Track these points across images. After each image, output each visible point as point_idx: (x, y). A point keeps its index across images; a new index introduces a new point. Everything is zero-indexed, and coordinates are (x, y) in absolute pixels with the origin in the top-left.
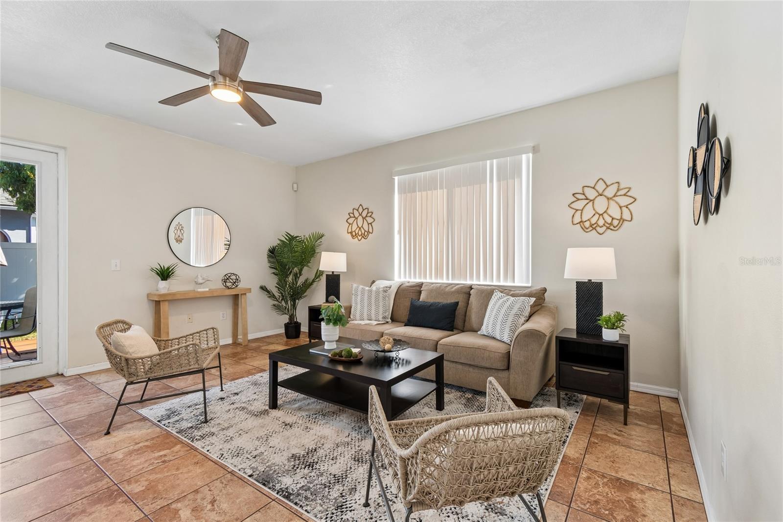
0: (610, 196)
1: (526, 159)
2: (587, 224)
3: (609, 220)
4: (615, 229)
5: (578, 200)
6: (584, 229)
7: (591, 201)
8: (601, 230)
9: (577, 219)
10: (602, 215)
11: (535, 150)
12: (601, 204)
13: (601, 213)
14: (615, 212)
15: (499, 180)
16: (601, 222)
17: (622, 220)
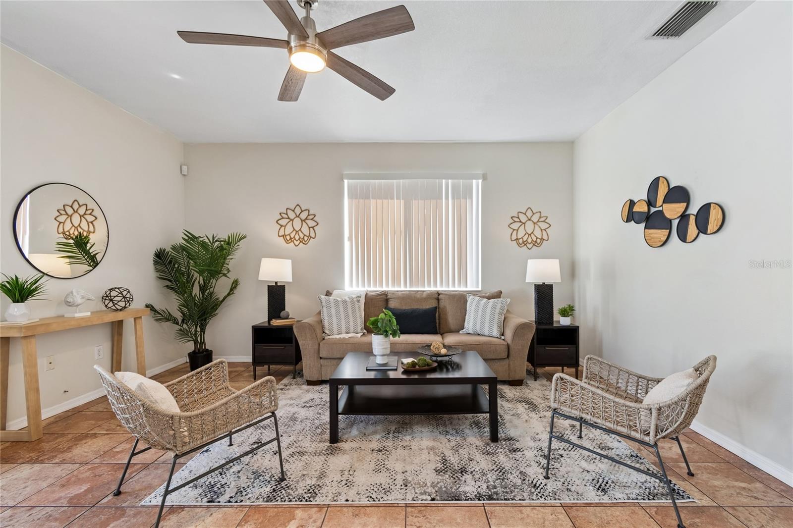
0: (535, 221)
1: (477, 185)
2: (521, 241)
3: (534, 239)
4: (538, 246)
5: (515, 222)
6: (519, 244)
7: (523, 223)
8: (530, 246)
9: (514, 237)
10: (530, 234)
11: (484, 178)
12: (529, 227)
13: (530, 233)
14: (538, 233)
15: (453, 198)
16: (530, 240)
17: (542, 240)
